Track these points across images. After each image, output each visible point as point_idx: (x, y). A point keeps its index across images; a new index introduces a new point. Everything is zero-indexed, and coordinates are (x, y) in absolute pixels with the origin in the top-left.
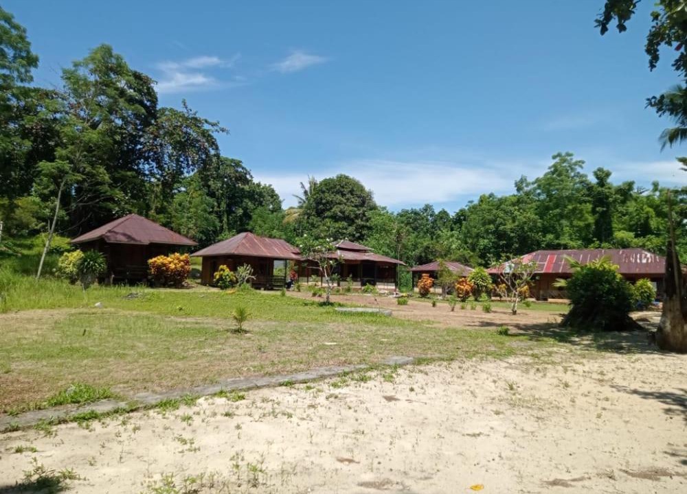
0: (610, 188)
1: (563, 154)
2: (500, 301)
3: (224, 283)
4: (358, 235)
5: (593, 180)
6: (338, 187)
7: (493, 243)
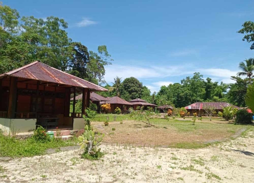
0: (211, 84)
1: (197, 73)
2: (188, 117)
3: (119, 112)
4: (139, 96)
5: (207, 81)
6: (132, 81)
7: (176, 99)
